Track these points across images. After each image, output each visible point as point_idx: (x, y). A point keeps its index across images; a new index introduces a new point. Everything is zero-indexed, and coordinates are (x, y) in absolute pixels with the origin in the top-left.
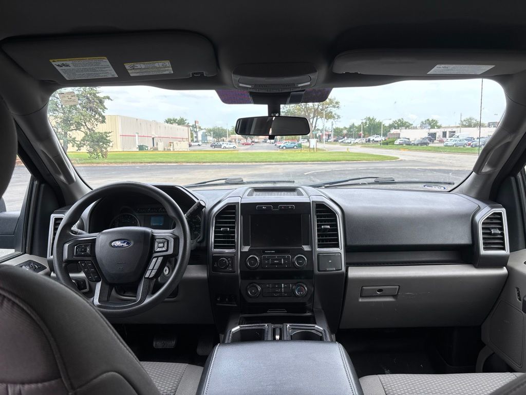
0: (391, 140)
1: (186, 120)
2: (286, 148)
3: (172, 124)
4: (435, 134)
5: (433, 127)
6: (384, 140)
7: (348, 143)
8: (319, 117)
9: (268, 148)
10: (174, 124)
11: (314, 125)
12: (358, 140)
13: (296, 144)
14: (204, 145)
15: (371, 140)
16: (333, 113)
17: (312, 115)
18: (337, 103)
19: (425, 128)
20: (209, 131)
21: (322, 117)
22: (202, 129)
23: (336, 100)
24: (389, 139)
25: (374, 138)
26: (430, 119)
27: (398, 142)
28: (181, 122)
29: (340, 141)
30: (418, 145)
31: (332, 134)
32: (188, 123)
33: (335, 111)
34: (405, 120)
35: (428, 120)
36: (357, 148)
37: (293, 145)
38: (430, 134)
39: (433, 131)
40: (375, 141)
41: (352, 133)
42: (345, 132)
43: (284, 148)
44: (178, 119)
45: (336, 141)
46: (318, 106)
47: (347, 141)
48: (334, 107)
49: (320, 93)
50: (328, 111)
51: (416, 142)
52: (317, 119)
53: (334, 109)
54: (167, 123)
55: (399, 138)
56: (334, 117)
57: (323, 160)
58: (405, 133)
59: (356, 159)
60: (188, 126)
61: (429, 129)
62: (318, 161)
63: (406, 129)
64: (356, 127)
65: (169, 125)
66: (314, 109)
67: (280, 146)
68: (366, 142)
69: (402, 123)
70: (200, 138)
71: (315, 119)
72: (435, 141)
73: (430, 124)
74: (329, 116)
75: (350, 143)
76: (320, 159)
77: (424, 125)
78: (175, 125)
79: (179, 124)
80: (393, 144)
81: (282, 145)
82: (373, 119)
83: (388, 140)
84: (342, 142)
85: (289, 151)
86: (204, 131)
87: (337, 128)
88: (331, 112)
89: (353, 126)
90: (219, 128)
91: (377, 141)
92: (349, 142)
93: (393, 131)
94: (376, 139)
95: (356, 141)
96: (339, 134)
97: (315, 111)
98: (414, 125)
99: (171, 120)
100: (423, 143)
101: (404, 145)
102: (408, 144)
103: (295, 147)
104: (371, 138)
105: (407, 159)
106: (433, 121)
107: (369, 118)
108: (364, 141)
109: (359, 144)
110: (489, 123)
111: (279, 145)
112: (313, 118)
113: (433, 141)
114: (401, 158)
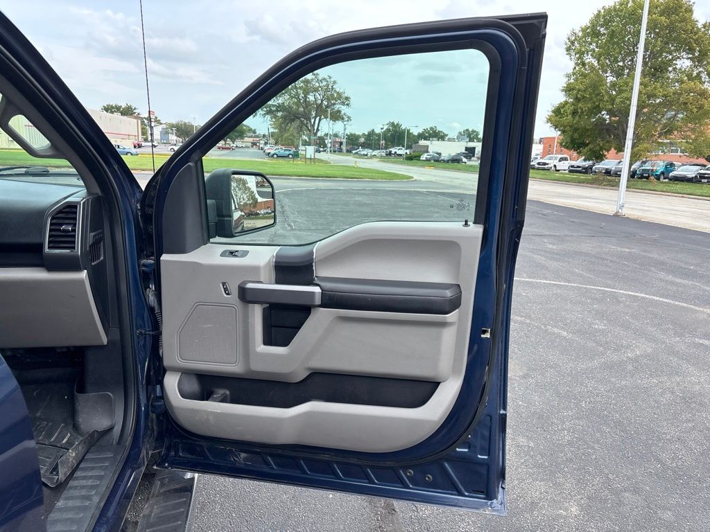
0: (416, 154)
1: (135, 109)
2: (278, 156)
3: (112, 112)
4: (474, 148)
5: (471, 140)
6: (408, 153)
7: (364, 155)
8: (322, 117)
9: (254, 155)
10: (115, 114)
11: (316, 128)
12: (376, 152)
13: (291, 152)
14: (163, 146)
15: (393, 152)
16: (342, 113)
17: (314, 114)
18: (347, 98)
19: (462, 140)
20: (172, 126)
21: (326, 118)
22: (161, 124)
23: (346, 95)
24: (414, 152)
25: (396, 150)
26: (470, 130)
27: (424, 157)
28: (128, 112)
29: (354, 152)
30: (448, 161)
31: (344, 141)
32: (138, 114)
33: (344, 110)
34: (439, 129)
35: (467, 130)
36: (372, 162)
37: (287, 153)
38: (467, 149)
39: (471, 145)
40: (398, 155)
41: (371, 141)
42: (362, 140)
43: (275, 156)
44: (123, 107)
45: (349, 151)
46: (322, 101)
47: (362, 153)
48: (343, 104)
49: (324, 83)
50: (336, 109)
51: (446, 159)
52: (320, 120)
53: (342, 106)
54: (107, 111)
55: (427, 152)
56: (343, 119)
57: (313, 175)
58: (434, 146)
59: (357, 177)
60: (138, 117)
61: (467, 142)
62: (306, 176)
63: (438, 140)
64: (376, 135)
65: (109, 115)
66: (316, 104)
67: (269, 153)
68: (387, 155)
69: (434, 132)
70: (157, 135)
71: (318, 119)
72: (473, 158)
73: (469, 136)
74: (337, 116)
75: (367, 155)
76: (309, 174)
77: (461, 137)
78: (117, 115)
79: (123, 114)
80: (419, 160)
81: (272, 152)
82: (398, 124)
83: (413, 154)
84: (356, 153)
85: (281, 161)
86: (164, 126)
87: (351, 135)
88: (339, 111)
89: (372, 133)
90: (185, 124)
91: (401, 155)
92: (366, 153)
93: (422, 142)
94: (399, 152)
95: (374, 153)
96: (353, 143)
97: (317, 107)
98: (450, 136)
99: (112, 107)
100: (455, 160)
101: (432, 161)
102: (437, 161)
103: (291, 156)
104: (393, 150)
105: (423, 179)
106: (473, 131)
107: (393, 123)
108: (384, 154)
109: (377, 157)
110: (541, 139)
111: (268, 151)
112: (315, 118)
113: (470, 158)
114: (416, 177)
